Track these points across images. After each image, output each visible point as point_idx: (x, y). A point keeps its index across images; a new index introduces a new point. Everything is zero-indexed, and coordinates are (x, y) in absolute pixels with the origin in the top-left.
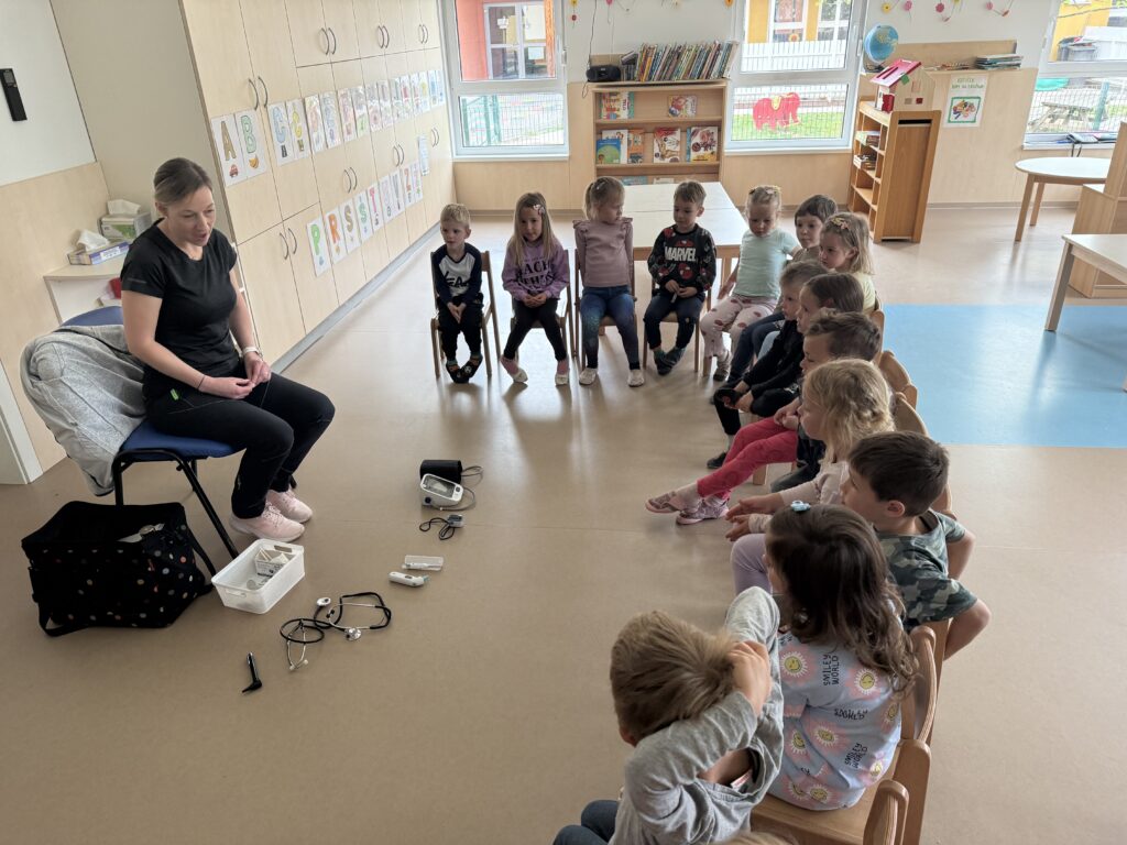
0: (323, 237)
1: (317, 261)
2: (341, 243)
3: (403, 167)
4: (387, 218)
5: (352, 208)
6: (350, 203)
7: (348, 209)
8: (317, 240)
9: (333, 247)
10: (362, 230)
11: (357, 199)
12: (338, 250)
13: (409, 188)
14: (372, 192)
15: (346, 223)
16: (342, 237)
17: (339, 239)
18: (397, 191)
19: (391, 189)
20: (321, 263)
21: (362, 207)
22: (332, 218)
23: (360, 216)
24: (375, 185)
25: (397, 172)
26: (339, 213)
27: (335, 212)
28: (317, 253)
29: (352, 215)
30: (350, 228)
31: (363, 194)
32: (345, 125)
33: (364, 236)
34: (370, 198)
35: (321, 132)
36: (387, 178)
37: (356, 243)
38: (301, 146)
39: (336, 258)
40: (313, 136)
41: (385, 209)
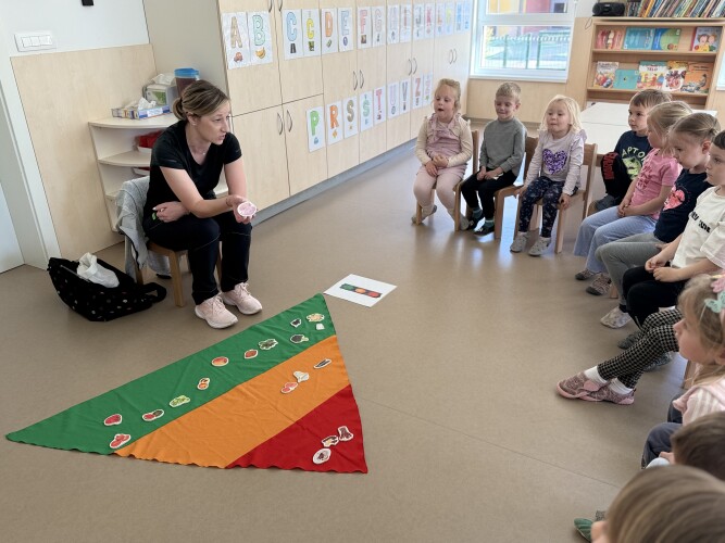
0: (321, 121)
1: (312, 139)
2: (339, 130)
3: (415, 76)
4: (390, 115)
5: (355, 103)
6: (354, 99)
7: (351, 103)
8: (314, 124)
9: (331, 131)
10: (363, 122)
11: (362, 96)
12: (335, 134)
13: (418, 94)
14: (379, 93)
15: (347, 114)
16: (340, 125)
17: (337, 125)
18: (405, 95)
19: (399, 93)
20: (316, 142)
21: (366, 103)
22: (332, 108)
23: (362, 110)
24: (383, 88)
25: (409, 80)
26: (341, 106)
27: (338, 104)
28: (313, 134)
29: (355, 109)
30: (350, 119)
31: (369, 94)
32: (360, 35)
33: (364, 127)
34: (376, 97)
35: (334, 37)
36: (397, 83)
37: (355, 131)
38: (311, 46)
39: (332, 140)
40: (326, 41)
41: (390, 108)
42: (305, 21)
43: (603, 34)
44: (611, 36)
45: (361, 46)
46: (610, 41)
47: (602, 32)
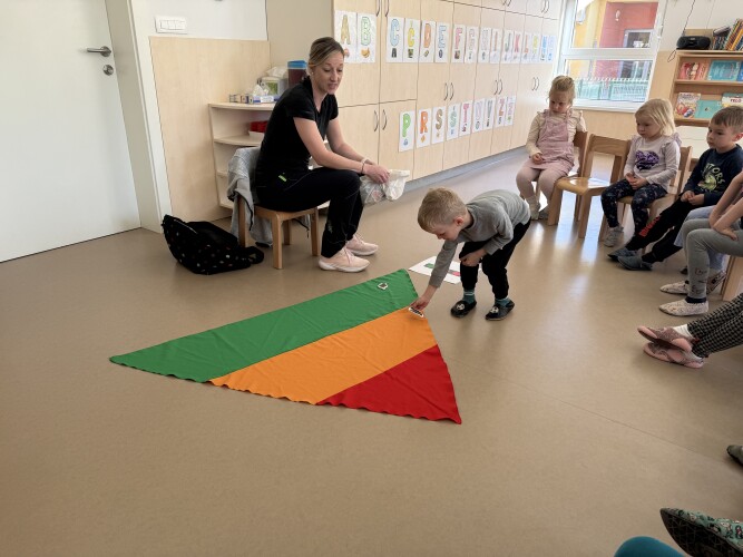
0: (412, 124)
1: (402, 139)
2: (427, 135)
3: (500, 97)
4: (474, 130)
5: (444, 113)
6: (444, 109)
7: (440, 112)
8: (406, 126)
9: (420, 136)
10: (449, 131)
11: (451, 108)
12: (423, 139)
13: (501, 113)
14: (466, 107)
15: (436, 122)
16: (429, 131)
17: (426, 131)
18: (489, 113)
19: (484, 110)
20: (406, 143)
21: (454, 114)
22: (423, 114)
23: (450, 121)
24: (470, 102)
25: (494, 99)
26: (432, 113)
27: (429, 111)
28: (404, 135)
29: (443, 118)
30: (438, 127)
31: (458, 106)
32: (454, 50)
33: (449, 137)
34: (463, 110)
35: (431, 49)
36: (483, 100)
37: (441, 139)
38: (410, 54)
39: (420, 144)
40: (423, 50)
41: (475, 122)
42: (407, 30)
43: (687, 66)
44: (695, 68)
45: (454, 60)
46: (693, 73)
47: (686, 64)
